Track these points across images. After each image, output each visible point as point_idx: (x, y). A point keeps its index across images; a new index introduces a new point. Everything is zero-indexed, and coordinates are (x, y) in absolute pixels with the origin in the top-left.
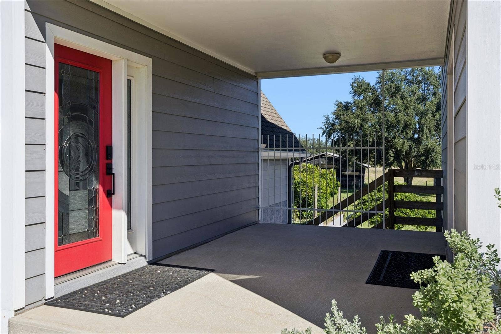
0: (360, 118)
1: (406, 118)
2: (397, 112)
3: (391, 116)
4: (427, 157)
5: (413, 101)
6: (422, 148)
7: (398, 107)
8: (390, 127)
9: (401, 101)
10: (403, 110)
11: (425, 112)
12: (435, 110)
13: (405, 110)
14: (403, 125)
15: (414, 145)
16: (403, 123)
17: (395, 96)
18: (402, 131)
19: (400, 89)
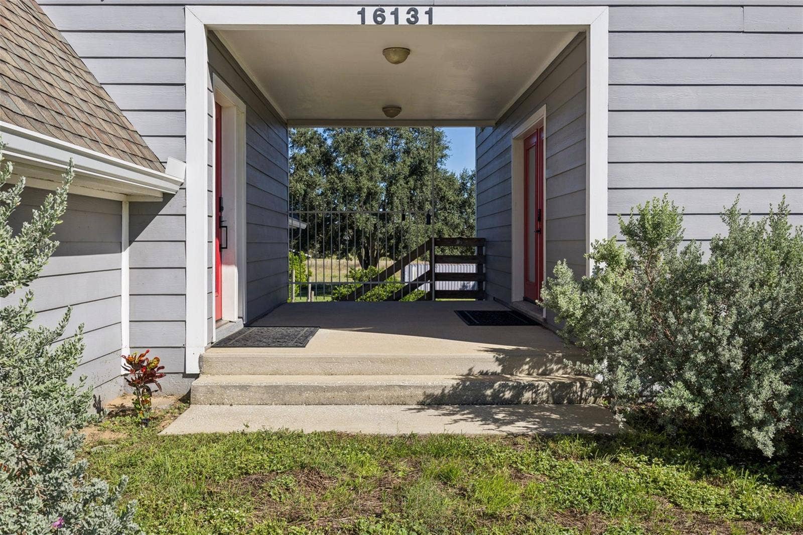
0: (305, 181)
1: (370, 184)
2: (357, 175)
3: (349, 180)
4: (398, 240)
5: (380, 160)
6: (391, 227)
7: (359, 168)
8: (348, 197)
9: (363, 159)
10: (365, 172)
11: (396, 177)
12: (408, 173)
13: (368, 172)
14: (365, 194)
15: (380, 223)
16: (365, 190)
17: (354, 152)
18: (365, 203)
19: (361, 141)
